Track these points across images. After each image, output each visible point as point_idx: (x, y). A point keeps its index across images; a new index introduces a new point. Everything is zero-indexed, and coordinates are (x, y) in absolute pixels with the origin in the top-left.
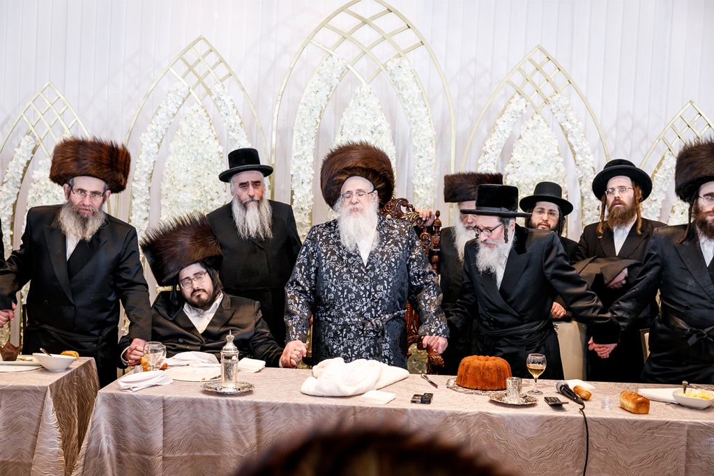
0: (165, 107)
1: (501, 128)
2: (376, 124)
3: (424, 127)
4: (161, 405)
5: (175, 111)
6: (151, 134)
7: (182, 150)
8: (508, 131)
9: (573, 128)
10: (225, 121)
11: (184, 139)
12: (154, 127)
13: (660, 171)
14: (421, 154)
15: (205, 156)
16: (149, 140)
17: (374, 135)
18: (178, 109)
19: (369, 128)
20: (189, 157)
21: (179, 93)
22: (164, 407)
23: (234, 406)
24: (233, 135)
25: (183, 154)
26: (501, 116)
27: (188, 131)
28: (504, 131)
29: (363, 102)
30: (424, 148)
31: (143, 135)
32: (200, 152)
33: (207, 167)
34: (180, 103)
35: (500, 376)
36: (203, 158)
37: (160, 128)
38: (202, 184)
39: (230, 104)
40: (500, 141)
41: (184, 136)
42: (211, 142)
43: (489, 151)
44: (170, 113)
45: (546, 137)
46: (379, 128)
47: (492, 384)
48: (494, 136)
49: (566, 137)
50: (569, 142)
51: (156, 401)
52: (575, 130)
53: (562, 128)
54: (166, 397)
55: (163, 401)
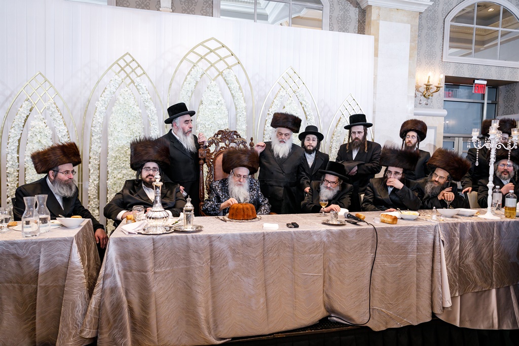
0: (109, 88)
1: (276, 103)
2: (219, 100)
3: (242, 102)
4: (152, 242)
5: (115, 90)
6: (101, 102)
7: (119, 111)
8: (279, 105)
9: (306, 103)
10: (142, 97)
11: (121, 105)
12: (103, 98)
13: (340, 123)
14: (240, 115)
15: (132, 114)
16: (101, 105)
17: (218, 105)
18: (117, 89)
20: (123, 114)
21: (117, 81)
22: (153, 242)
23: (197, 238)
24: (147, 104)
25: (120, 113)
26: (276, 98)
27: (122, 101)
28: (277, 105)
29: (212, 89)
30: (242, 112)
31: (97, 102)
32: (129, 112)
33: (133, 120)
34: (117, 86)
36: (131, 115)
37: (106, 99)
38: (131, 129)
39: (144, 88)
40: (275, 109)
41: (120, 103)
42: (135, 107)
44: (112, 92)
45: (295, 108)
46: (220, 102)
48: (273, 107)
49: (303, 108)
50: (304, 110)
51: (149, 239)
52: (307, 105)
53: (301, 104)
54: (155, 236)
55: (153, 239)
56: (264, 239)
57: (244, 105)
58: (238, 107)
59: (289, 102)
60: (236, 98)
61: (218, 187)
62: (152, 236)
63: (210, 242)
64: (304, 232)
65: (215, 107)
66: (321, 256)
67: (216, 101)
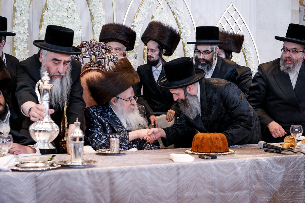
1: (143, 12)
2: (70, 5)
3: (100, 9)
4: (34, 181)
8: (146, 14)
9: (180, 14)
14: (98, 26)
17: (68, 12)
19: (66, 7)
22: (36, 181)
26: (141, 5)
28: (144, 14)
30: (100, 22)
35: (223, 142)
40: (142, 19)
43: (136, 25)
45: (167, 18)
46: (72, 8)
47: (220, 148)
48: (138, 17)
49: (176, 19)
50: (177, 22)
51: (30, 177)
52: (182, 15)
53: (173, 13)
54: (37, 174)
55: (36, 177)
56: (179, 174)
57: (103, 13)
58: (95, 15)
59: (158, 11)
60: (93, 4)
61: (97, 113)
62: (33, 173)
63: (111, 180)
64: (226, 163)
65: (65, 14)
66: (247, 193)
67: (66, 6)
